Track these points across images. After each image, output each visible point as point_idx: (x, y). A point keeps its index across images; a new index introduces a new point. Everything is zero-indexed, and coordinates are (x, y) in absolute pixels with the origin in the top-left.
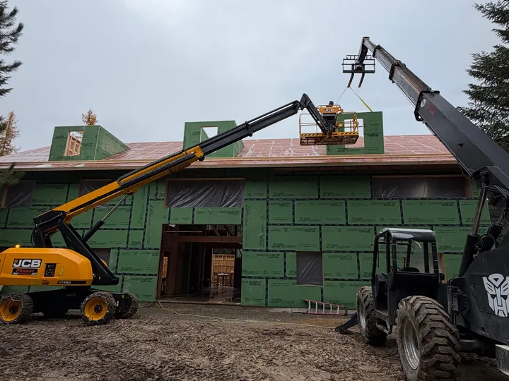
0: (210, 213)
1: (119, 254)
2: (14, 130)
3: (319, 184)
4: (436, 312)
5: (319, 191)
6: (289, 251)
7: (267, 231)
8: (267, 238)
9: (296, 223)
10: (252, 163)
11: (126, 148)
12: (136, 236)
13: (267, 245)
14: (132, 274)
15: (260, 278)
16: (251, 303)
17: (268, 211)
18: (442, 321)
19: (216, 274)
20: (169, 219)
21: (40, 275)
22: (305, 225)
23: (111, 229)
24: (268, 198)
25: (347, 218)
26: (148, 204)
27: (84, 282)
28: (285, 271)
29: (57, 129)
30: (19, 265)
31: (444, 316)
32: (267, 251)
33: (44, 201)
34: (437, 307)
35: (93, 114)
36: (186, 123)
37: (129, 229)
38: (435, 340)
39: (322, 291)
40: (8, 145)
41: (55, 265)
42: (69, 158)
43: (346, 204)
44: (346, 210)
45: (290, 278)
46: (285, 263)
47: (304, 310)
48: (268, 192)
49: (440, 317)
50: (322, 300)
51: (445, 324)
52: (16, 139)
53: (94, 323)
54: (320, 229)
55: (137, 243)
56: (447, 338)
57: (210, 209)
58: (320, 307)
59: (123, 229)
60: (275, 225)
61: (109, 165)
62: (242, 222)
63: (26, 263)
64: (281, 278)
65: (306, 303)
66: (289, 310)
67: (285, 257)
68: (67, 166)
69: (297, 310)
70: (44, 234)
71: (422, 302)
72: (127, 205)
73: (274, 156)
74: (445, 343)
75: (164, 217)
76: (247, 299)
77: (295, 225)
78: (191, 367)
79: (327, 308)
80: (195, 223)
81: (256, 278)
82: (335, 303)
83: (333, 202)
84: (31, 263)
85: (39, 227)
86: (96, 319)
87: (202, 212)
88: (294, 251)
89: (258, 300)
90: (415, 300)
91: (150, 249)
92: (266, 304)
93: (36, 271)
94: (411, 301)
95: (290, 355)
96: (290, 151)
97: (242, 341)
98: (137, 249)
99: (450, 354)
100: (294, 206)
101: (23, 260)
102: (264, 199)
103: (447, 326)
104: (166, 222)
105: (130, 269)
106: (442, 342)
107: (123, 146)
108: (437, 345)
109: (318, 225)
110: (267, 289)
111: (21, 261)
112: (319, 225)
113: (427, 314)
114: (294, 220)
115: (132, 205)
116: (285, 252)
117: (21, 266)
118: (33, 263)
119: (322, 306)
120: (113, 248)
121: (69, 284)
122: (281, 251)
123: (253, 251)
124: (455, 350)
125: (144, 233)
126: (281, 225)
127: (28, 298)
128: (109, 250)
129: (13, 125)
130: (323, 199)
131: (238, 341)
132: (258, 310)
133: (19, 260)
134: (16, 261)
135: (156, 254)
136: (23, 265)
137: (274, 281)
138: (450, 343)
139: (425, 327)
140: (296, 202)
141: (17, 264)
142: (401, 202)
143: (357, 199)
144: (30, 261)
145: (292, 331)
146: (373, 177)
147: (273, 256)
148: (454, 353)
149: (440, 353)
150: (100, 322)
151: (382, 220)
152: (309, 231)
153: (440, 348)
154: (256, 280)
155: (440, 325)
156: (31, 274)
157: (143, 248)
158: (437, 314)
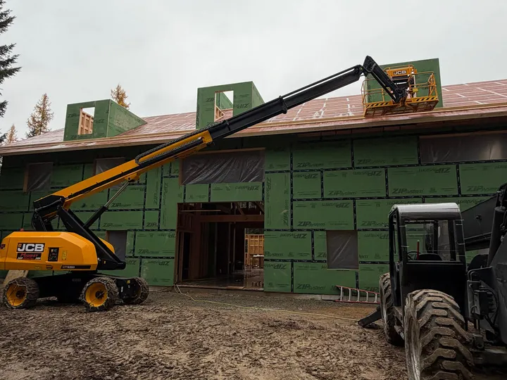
0: (228, 189)
1: (135, 236)
2: (49, 112)
3: (352, 150)
4: (445, 313)
5: (353, 158)
6: (317, 230)
7: (292, 208)
8: (292, 215)
9: (325, 196)
10: (272, 129)
11: (142, 122)
12: (152, 217)
13: (292, 224)
14: (149, 258)
15: (285, 261)
16: (276, 289)
17: (292, 184)
18: (451, 326)
19: (252, 255)
20: (184, 198)
21: (44, 260)
22: (336, 199)
23: (127, 210)
24: (292, 169)
25: (387, 189)
26: (162, 182)
27: (89, 267)
28: (313, 253)
29: (70, 107)
30: (23, 250)
31: (456, 319)
32: (292, 230)
33: (61, 183)
34: (449, 307)
35: (122, 89)
36: (199, 89)
37: (144, 210)
38: (439, 351)
39: (357, 277)
40: (44, 128)
41: (58, 249)
42: (82, 137)
43: (386, 172)
44: (387, 180)
45: (319, 261)
46: (313, 244)
47: (336, 298)
48: (292, 162)
49: (450, 321)
50: (357, 287)
51: (455, 330)
52: (51, 121)
53: (94, 310)
54: (354, 203)
55: (153, 224)
56: (456, 349)
57: (227, 185)
58: (355, 294)
59: (138, 210)
60: (301, 200)
61: (120, 142)
62: (263, 199)
63: (30, 248)
64: (309, 261)
65: (338, 289)
66: (318, 297)
67: (313, 237)
68: (79, 145)
69: (328, 297)
70: (43, 219)
71: (430, 298)
72: (141, 184)
73: (300, 119)
74: (452, 356)
75: (179, 195)
76: (271, 284)
77: (323, 199)
78: (162, 364)
79: (363, 296)
80: (211, 201)
81: (280, 261)
82: (373, 290)
83: (371, 171)
84: (34, 248)
85: (38, 211)
86: (97, 306)
87: (219, 189)
88: (322, 230)
89: (282, 286)
90: (421, 296)
91: (166, 230)
92: (292, 290)
93: (39, 255)
94: (415, 298)
95: (284, 354)
96: (320, 113)
97: (238, 334)
98: (153, 230)
99: (457, 372)
100: (322, 178)
101: (26, 244)
102: (288, 171)
103: (457, 333)
104: (181, 201)
105: (147, 251)
106: (447, 354)
107: (139, 120)
108: (441, 358)
109: (351, 199)
110: (292, 274)
111: (24, 245)
112: (354, 199)
113: (432, 316)
114: (322, 194)
115: (145, 184)
116: (312, 231)
117: (25, 251)
118: (36, 247)
119: (356, 293)
120: (129, 230)
121: (72, 269)
122: (308, 230)
123: (276, 230)
124: (467, 366)
125: (160, 214)
126: (307, 200)
127: (33, 283)
128: (124, 233)
129: (47, 108)
130: (358, 168)
131: (235, 334)
132: (282, 297)
133: (23, 244)
134: (20, 245)
135: (172, 236)
136: (27, 250)
137: (301, 264)
138: (459, 356)
139: (427, 333)
140: (325, 173)
141: (21, 248)
142: (457, 167)
143: (399, 166)
144: (33, 245)
145: (306, 323)
146: (421, 137)
147: (299, 236)
148: (464, 370)
149: (445, 370)
150: (101, 309)
151: (433, 190)
152: (341, 206)
153: (444, 363)
154: (280, 263)
155: (448, 331)
156: (35, 258)
157: (159, 230)
158: (446, 317)
